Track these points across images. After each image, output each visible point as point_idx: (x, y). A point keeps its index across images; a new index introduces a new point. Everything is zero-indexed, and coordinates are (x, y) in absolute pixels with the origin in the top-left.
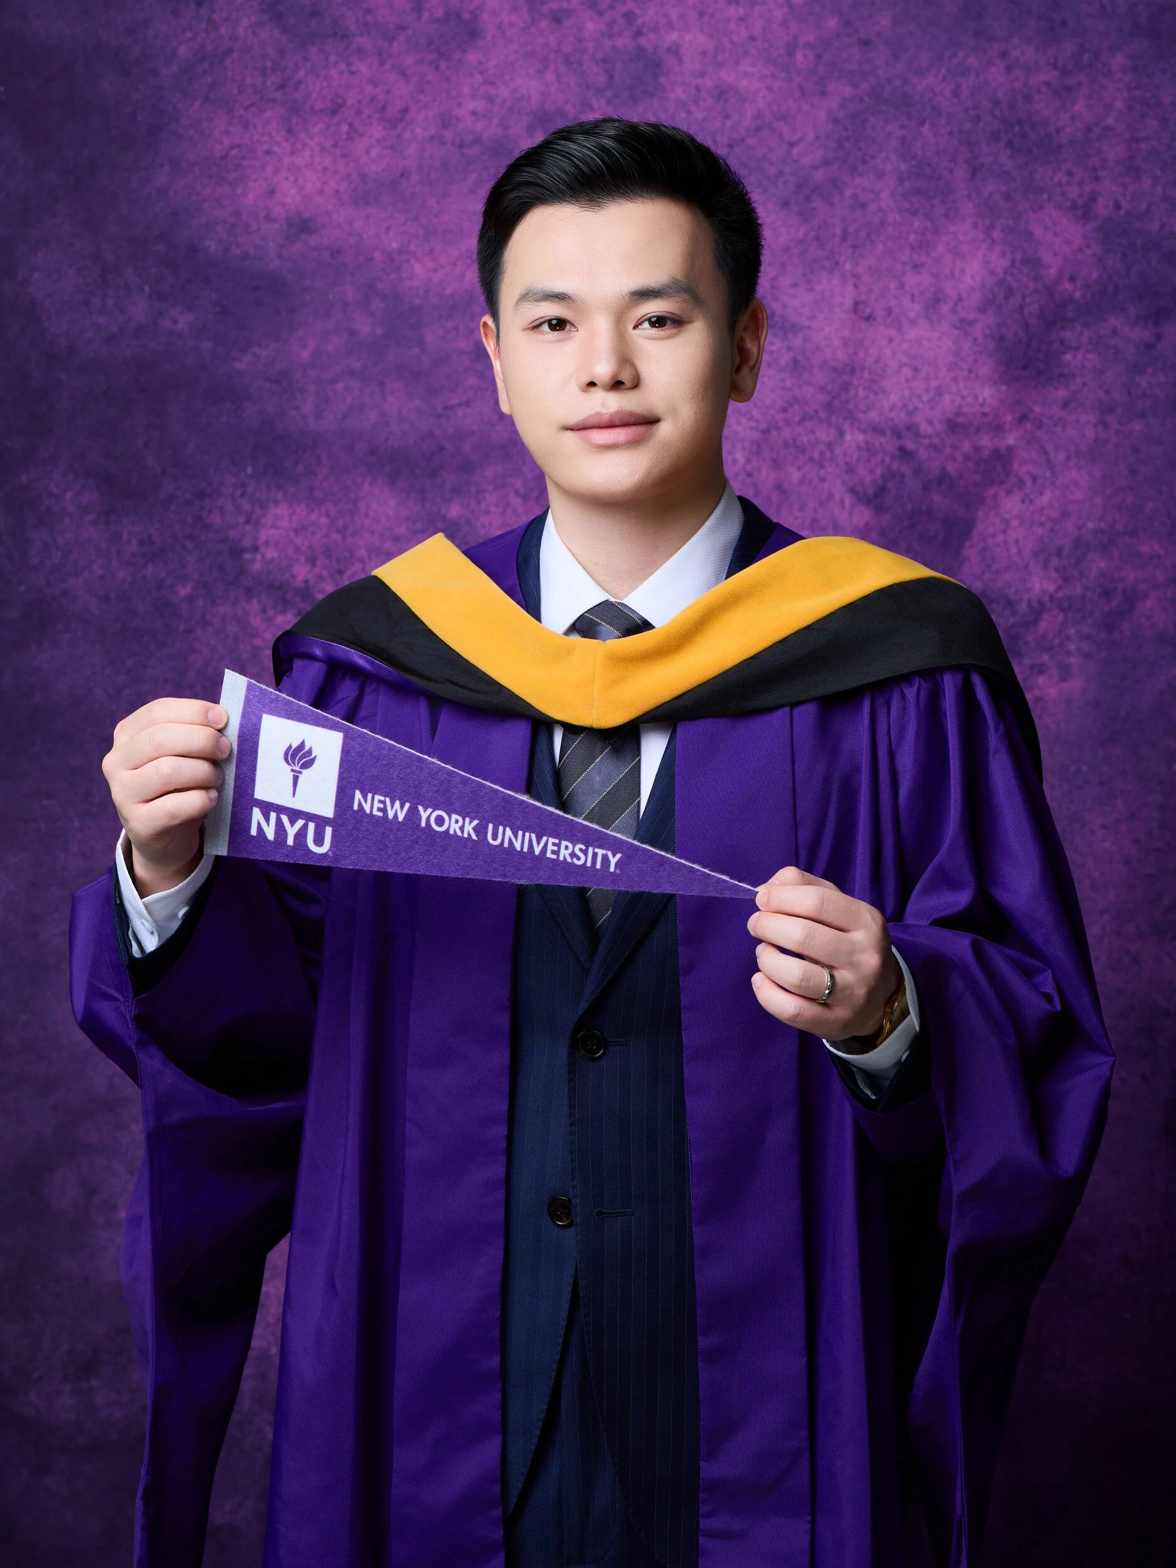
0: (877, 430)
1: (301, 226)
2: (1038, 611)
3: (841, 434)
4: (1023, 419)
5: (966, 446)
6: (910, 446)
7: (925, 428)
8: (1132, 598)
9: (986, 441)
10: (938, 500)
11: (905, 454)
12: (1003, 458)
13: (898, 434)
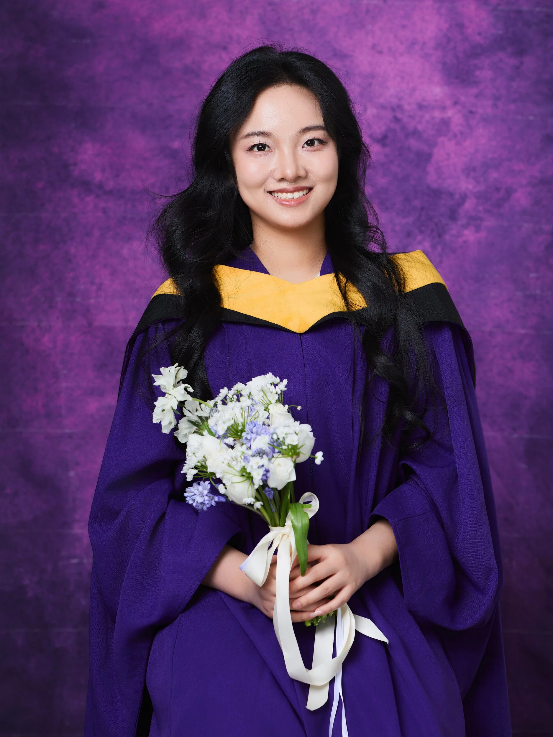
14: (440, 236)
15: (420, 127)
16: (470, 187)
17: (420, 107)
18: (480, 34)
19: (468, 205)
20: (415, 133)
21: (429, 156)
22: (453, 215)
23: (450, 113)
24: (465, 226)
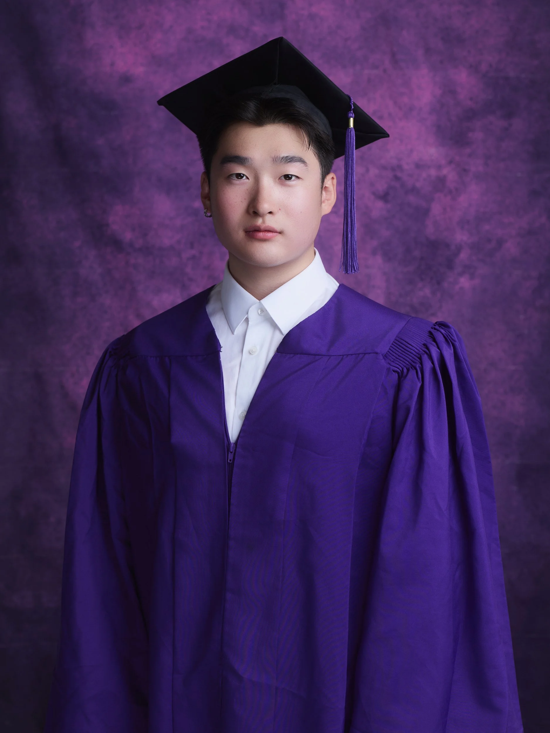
0: (384, 168)
1: (126, 79)
2: (459, 249)
3: (368, 170)
4: (450, 162)
5: (424, 175)
6: (399, 174)
7: (406, 167)
8: (500, 243)
9: (433, 172)
10: (412, 199)
11: (397, 178)
12: (441, 181)
13: (393, 169)
14: (439, 283)
15: (418, 185)
16: (465, 238)
17: (418, 166)
18: (471, 99)
19: (463, 256)
20: (414, 190)
21: (427, 211)
22: (450, 265)
23: (445, 171)
24: (461, 274)
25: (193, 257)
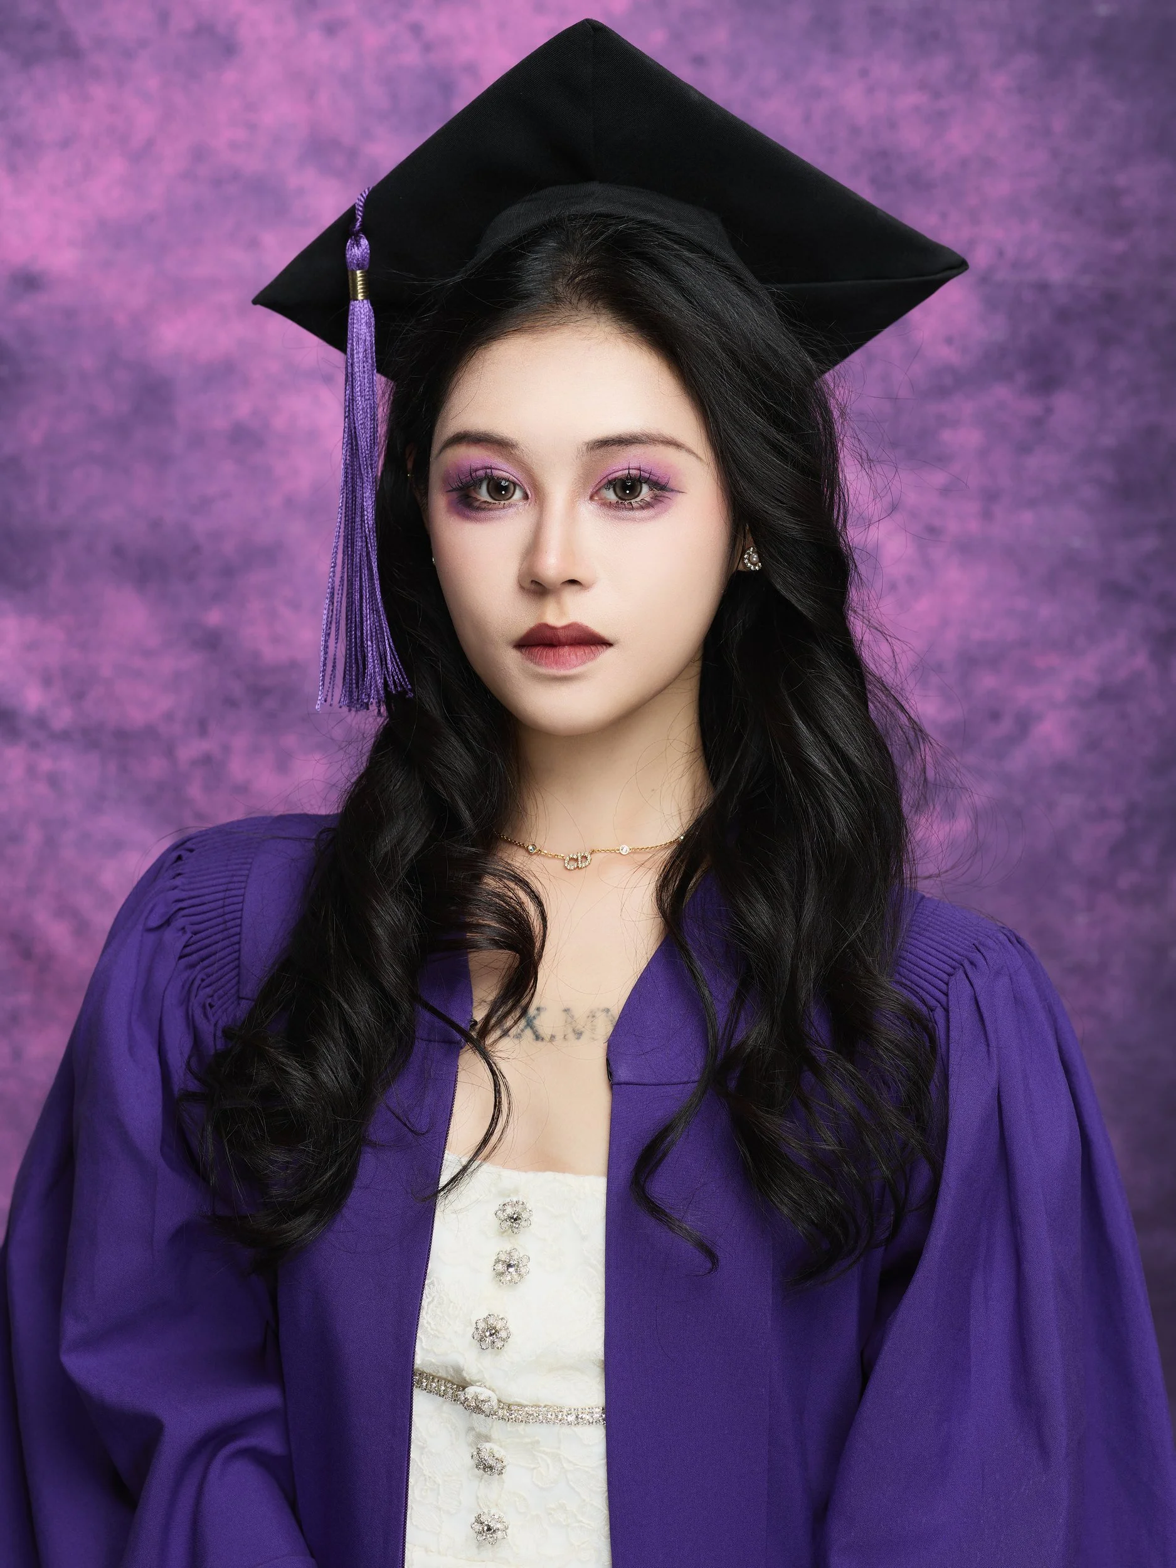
25: (206, 760)
